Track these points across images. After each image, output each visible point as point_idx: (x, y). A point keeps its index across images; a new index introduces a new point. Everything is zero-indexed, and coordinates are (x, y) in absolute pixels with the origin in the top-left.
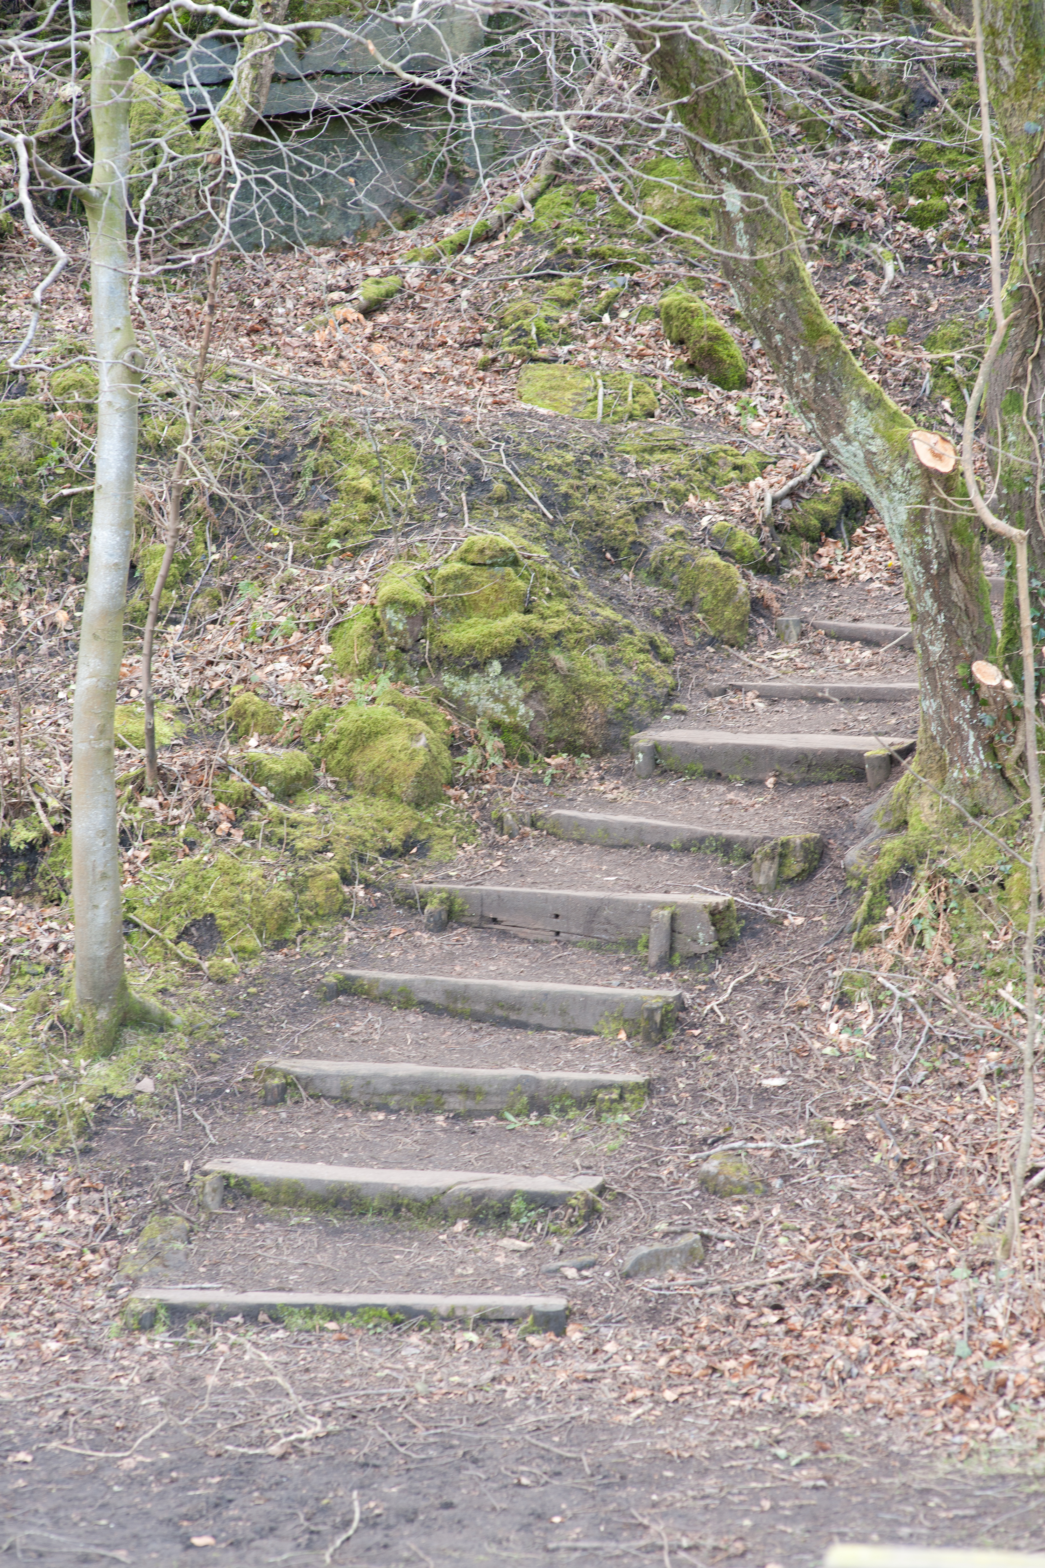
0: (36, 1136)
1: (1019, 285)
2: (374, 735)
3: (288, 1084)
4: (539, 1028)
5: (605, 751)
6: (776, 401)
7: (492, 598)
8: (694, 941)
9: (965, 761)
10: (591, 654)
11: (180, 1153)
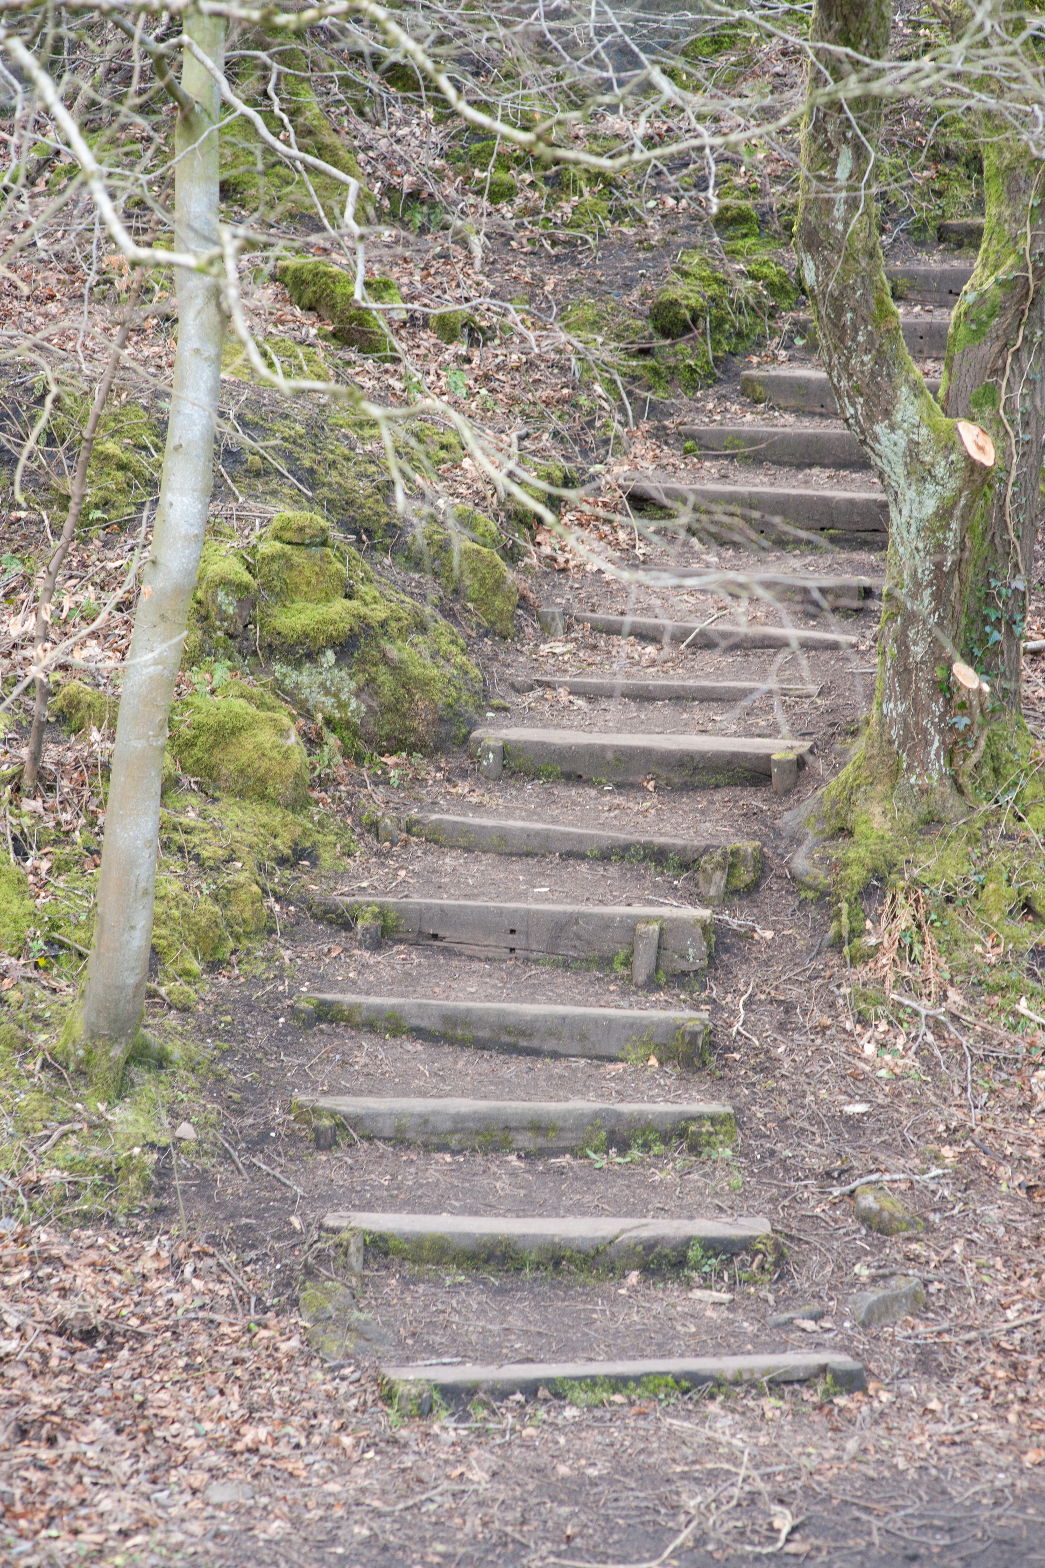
0: (95, 1194)
1: (1015, 274)
2: (235, 731)
3: (337, 1124)
4: (555, 1055)
5: (436, 750)
6: (432, 378)
7: (314, 581)
8: (683, 957)
9: (925, 766)
10: (414, 645)
11: (274, 1208)
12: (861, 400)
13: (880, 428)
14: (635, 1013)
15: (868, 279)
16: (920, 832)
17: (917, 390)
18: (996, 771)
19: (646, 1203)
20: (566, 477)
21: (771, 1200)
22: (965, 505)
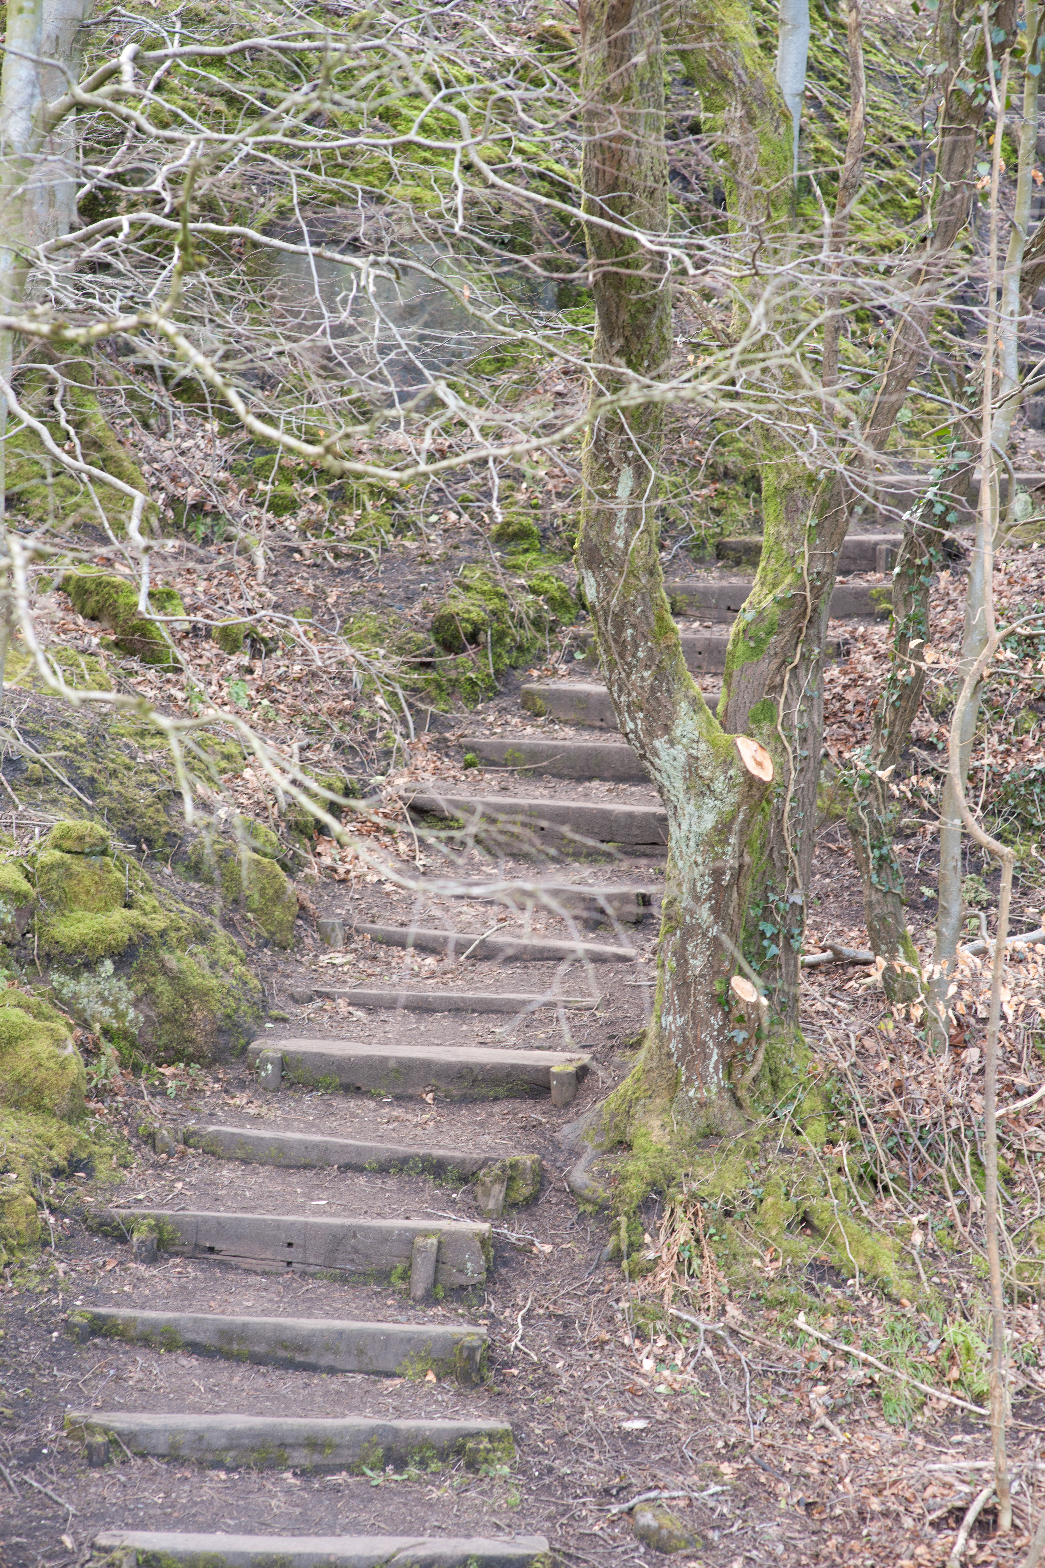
1: (793, 592)
2: (12, 1041)
3: (110, 1441)
4: (332, 1371)
5: (215, 1060)
7: (93, 890)
8: (461, 1271)
9: (704, 1080)
10: (193, 955)
11: (45, 1526)
12: (641, 715)
13: (659, 743)
14: (413, 1327)
15: (648, 596)
16: (698, 1145)
17: (696, 706)
18: (774, 1084)
19: (423, 1521)
20: (346, 788)
21: (549, 1518)
22: (744, 820)
